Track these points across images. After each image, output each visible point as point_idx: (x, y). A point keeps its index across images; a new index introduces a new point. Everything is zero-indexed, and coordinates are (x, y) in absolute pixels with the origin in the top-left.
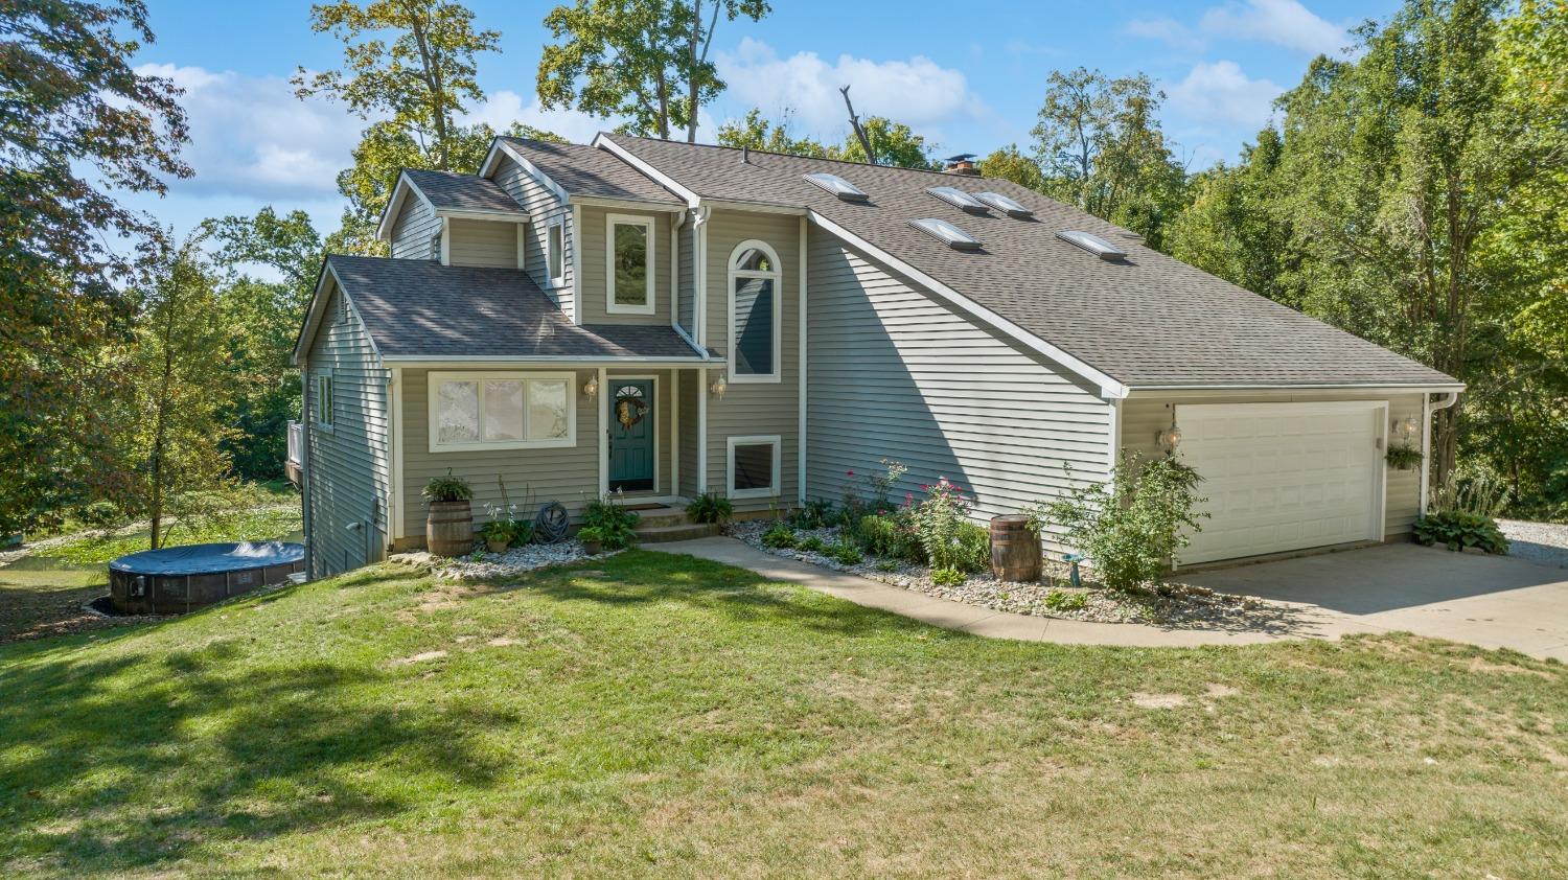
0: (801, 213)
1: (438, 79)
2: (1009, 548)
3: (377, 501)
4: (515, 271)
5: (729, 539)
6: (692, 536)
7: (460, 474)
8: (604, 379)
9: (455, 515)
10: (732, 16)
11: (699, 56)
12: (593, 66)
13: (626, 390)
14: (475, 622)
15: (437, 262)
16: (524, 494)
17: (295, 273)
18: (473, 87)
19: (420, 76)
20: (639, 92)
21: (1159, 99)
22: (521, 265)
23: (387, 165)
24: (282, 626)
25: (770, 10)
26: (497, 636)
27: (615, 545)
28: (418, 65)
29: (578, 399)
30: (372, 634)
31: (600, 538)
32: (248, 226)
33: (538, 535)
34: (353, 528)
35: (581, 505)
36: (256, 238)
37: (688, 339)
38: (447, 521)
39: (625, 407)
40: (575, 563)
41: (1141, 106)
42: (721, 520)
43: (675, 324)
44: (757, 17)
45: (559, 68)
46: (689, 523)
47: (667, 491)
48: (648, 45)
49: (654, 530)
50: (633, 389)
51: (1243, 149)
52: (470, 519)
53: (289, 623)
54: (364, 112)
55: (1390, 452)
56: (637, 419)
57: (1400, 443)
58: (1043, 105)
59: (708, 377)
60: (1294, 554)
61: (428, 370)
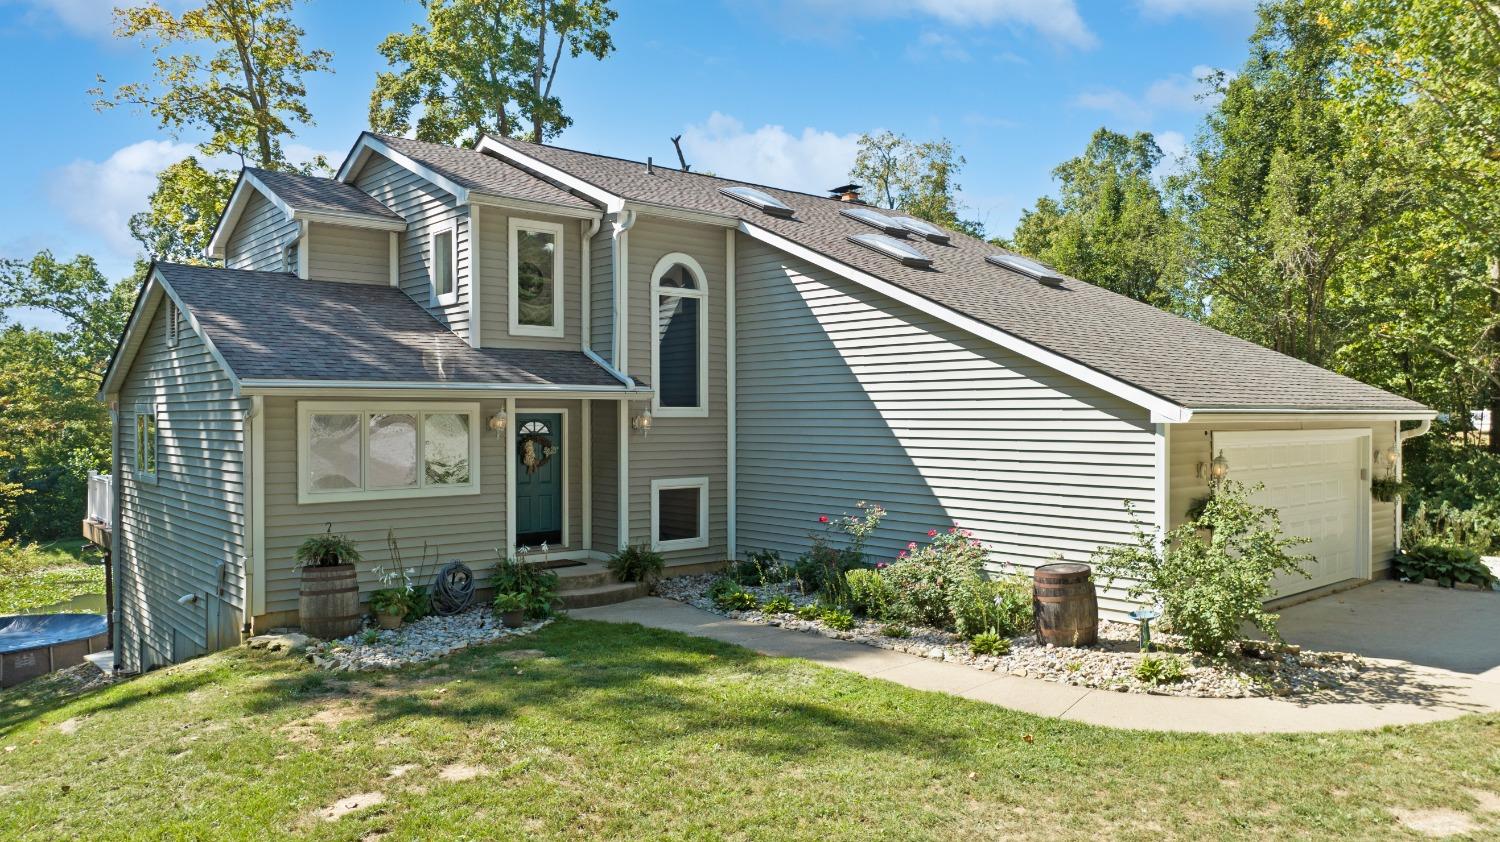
0: (733, 223)
1: (263, 99)
2: (1064, 605)
3: (225, 565)
4: (389, 288)
5: (662, 600)
6: (621, 598)
7: (340, 531)
8: (512, 410)
9: (338, 584)
10: (575, 54)
11: (542, 92)
12: (432, 96)
13: (530, 426)
14: (407, 740)
15: (293, 276)
16: (420, 553)
17: (81, 321)
18: (301, 110)
19: (241, 94)
20: (479, 125)
21: (959, 163)
22: (394, 282)
23: (204, 189)
24: (111, 760)
25: (614, 49)
26: (449, 762)
27: (537, 615)
28: (240, 81)
29: (483, 436)
30: (259, 767)
31: (524, 607)
32: (23, 269)
33: (436, 605)
34: (187, 601)
35: (488, 565)
36: (34, 284)
37: (605, 365)
38: (327, 592)
39: (530, 446)
40: (499, 640)
41: (943, 171)
42: (650, 578)
43: (586, 349)
44: (602, 56)
45: (396, 98)
46: (613, 583)
47: (577, 544)
48: (488, 77)
49: (577, 593)
50: (539, 426)
51: (1023, 216)
52: (355, 589)
53: (122, 754)
54: (176, 131)
55: (1375, 483)
56: (543, 460)
57: (1382, 475)
58: (853, 165)
59: (630, 410)
60: (1305, 597)
61: (296, 400)
